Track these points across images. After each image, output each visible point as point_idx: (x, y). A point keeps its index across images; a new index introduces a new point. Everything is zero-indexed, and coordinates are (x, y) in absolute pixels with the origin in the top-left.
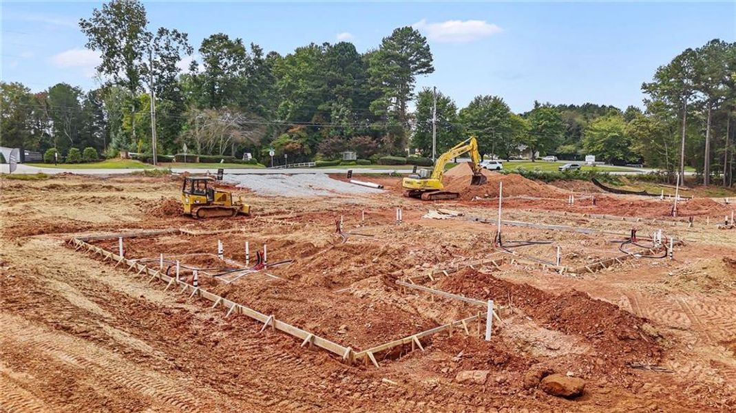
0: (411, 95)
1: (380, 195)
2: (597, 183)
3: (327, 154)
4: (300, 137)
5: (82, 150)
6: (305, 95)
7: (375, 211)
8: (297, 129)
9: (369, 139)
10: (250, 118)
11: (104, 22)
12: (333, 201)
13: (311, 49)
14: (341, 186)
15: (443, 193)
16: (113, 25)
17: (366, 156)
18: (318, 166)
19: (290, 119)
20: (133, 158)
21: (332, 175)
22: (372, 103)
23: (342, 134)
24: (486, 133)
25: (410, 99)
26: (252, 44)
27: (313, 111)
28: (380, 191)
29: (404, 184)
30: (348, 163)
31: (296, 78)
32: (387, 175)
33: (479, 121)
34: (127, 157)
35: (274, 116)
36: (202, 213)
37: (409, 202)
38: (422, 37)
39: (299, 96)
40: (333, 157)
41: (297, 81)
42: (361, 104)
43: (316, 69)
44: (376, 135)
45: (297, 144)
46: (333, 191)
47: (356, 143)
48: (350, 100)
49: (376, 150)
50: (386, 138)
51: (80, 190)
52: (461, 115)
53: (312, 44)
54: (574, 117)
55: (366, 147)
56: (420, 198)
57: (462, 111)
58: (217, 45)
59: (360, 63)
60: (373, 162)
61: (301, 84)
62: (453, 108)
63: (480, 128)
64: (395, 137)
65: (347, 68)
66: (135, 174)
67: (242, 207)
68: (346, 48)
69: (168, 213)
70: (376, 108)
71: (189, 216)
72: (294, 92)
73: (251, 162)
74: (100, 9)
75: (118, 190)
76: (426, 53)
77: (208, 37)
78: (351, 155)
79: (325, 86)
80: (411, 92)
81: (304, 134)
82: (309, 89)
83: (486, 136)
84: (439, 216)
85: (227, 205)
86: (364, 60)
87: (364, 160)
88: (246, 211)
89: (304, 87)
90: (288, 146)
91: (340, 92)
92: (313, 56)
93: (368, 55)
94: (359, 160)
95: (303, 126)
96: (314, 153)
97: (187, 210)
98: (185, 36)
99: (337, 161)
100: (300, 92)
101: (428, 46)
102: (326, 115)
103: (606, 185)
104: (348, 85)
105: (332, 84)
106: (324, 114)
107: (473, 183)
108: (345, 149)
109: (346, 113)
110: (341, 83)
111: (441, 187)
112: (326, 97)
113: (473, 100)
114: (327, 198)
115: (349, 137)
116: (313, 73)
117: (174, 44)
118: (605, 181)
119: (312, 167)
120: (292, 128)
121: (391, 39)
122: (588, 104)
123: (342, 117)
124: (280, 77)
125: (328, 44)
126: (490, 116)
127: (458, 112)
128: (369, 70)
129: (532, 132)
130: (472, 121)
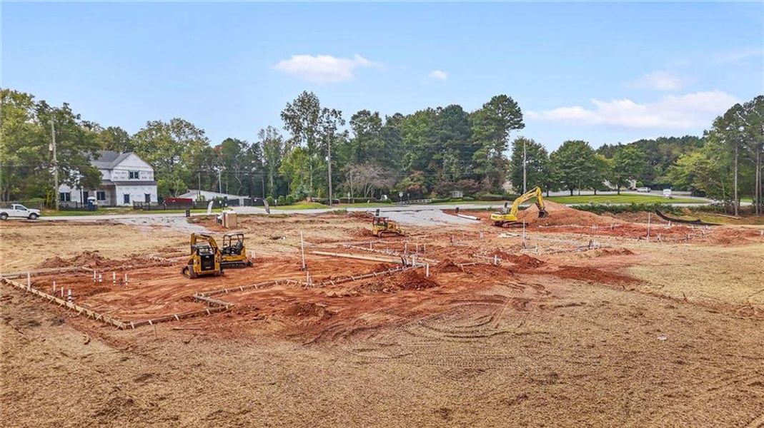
0: (506, 146)
1: (477, 224)
2: (659, 214)
3: (440, 193)
4: (419, 180)
5: (285, 197)
6: (423, 148)
7: (471, 234)
8: (417, 174)
9: (472, 181)
10: (385, 170)
11: (293, 111)
12: (447, 228)
13: (429, 113)
14: (451, 219)
15: (517, 223)
16: (299, 113)
17: (470, 195)
18: (433, 202)
19: (411, 166)
20: (316, 202)
21: (444, 211)
22: (475, 154)
23: (452, 177)
24: (573, 172)
25: (505, 150)
26: (386, 116)
27: (429, 159)
28: (478, 222)
29: (492, 218)
30: (455, 200)
31: (416, 135)
32: (485, 209)
33: (567, 162)
34: (312, 201)
35: (401, 167)
36: (383, 235)
37: (494, 229)
38: (515, 102)
39: (419, 149)
40: (445, 196)
41: (417, 137)
42: (466, 153)
43: (432, 128)
44: (479, 178)
45: (417, 186)
46: (446, 222)
47: (463, 185)
48: (458, 151)
49: (479, 189)
50: (486, 180)
51: (310, 223)
52: (551, 157)
53: (429, 108)
54: (672, 149)
55: (470, 188)
56: (502, 227)
57: (552, 154)
58: (362, 117)
59: (466, 121)
60: (476, 199)
61: (420, 140)
62: (544, 152)
63: (569, 167)
64: (493, 179)
65: (456, 127)
66: (328, 213)
67: (400, 232)
68: (455, 110)
69: (365, 235)
70: (478, 157)
71: (376, 236)
72: (415, 146)
73: (387, 202)
74: (292, 103)
75: (327, 223)
76: (518, 114)
77: (356, 114)
78: (459, 194)
79: (439, 141)
80: (506, 144)
81: (422, 178)
82: (426, 143)
83: (573, 175)
84: (505, 236)
85: (394, 231)
86: (469, 119)
87: (468, 198)
88: (403, 233)
89: (422, 142)
90: (410, 188)
91: (450, 145)
92: (429, 117)
93: (474, 115)
94: (465, 198)
95: (421, 172)
96: (430, 191)
97: (375, 233)
98: (340, 112)
99: (447, 199)
100: (419, 146)
101: (519, 108)
102: (440, 162)
103: (668, 215)
104: (456, 140)
105: (444, 139)
106: (438, 163)
107: (540, 216)
108: (453, 190)
109: (455, 162)
110: (450, 138)
111: (516, 219)
112: (439, 148)
113: (563, 145)
114: (442, 226)
115: (457, 179)
116: (430, 131)
117: (333, 118)
118: (668, 212)
119: (428, 203)
120: (412, 173)
121: (489, 104)
122: (687, 136)
123: (452, 164)
124: (404, 135)
125: (441, 108)
126: (577, 158)
127: (549, 155)
128: (472, 128)
129: (616, 170)
130: (561, 161)
